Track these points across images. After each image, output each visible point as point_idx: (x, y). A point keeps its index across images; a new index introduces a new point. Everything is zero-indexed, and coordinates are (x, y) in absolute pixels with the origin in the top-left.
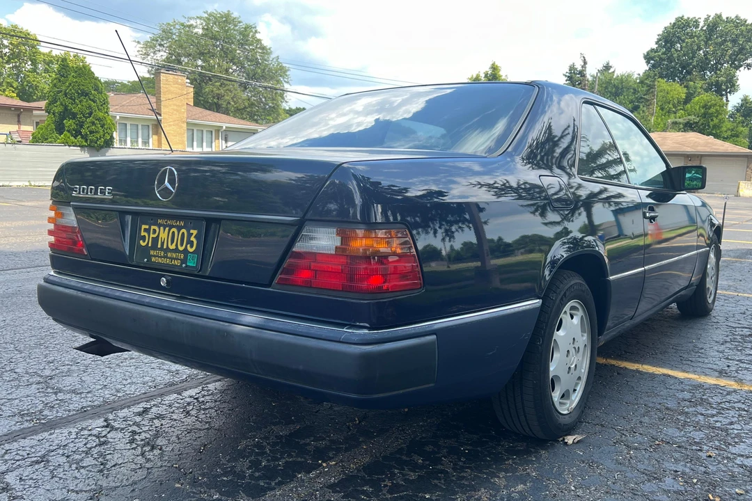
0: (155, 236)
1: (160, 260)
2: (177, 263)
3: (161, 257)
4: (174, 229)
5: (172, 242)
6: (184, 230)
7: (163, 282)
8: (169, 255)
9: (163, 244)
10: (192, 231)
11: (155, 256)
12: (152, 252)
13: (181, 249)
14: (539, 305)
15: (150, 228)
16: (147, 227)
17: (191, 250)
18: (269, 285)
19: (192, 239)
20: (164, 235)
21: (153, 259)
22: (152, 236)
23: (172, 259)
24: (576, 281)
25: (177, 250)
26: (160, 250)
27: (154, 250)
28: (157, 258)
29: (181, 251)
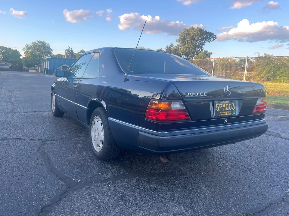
0: (221, 107)
2: (230, 114)
3: (224, 113)
4: (227, 104)
5: (227, 108)
6: (230, 104)
8: (227, 112)
9: (224, 109)
10: (233, 104)
12: (221, 113)
13: (230, 109)
15: (219, 105)
16: (218, 105)
17: (233, 109)
19: (233, 106)
20: (224, 106)
21: (222, 115)
23: (228, 113)
25: (229, 110)
26: (223, 111)
27: (222, 111)
28: (223, 114)
29: (230, 110)
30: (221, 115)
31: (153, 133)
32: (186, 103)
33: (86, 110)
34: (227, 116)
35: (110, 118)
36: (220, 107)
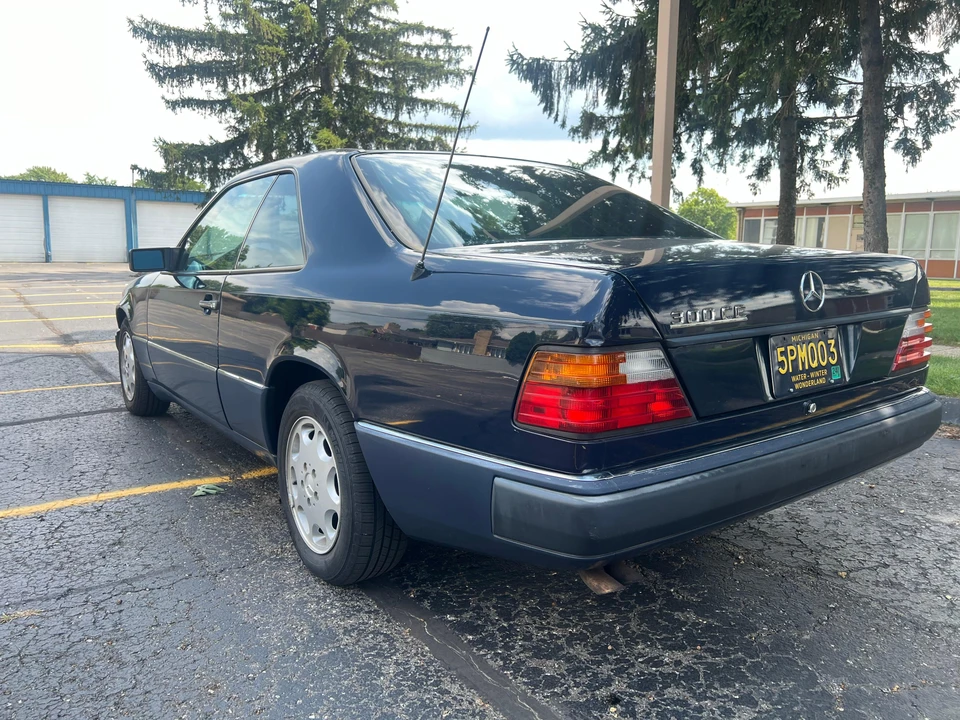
0: (794, 357)
1: (804, 385)
2: (822, 381)
3: (804, 381)
4: (812, 344)
5: (813, 359)
6: (822, 343)
8: (812, 375)
9: (803, 364)
10: (829, 342)
11: (797, 382)
12: (794, 379)
13: (824, 364)
15: (786, 349)
16: (783, 349)
17: (834, 362)
19: (832, 349)
20: (803, 353)
21: (797, 386)
23: (815, 378)
25: (820, 367)
26: (801, 372)
27: (796, 371)
28: (801, 384)
29: (824, 368)
30: (794, 388)
31: (554, 483)
32: (674, 353)
33: (260, 393)
34: (813, 387)
35: (362, 426)
36: (791, 358)
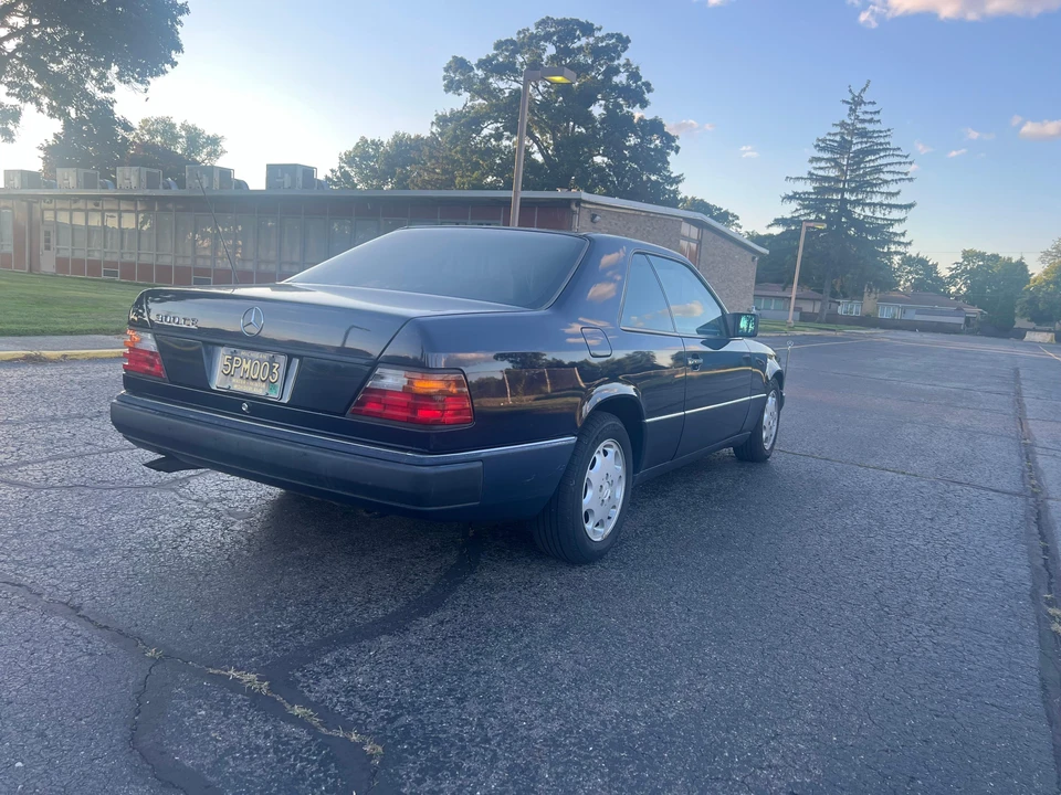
1: (242, 388)
3: (243, 385)
6: (266, 363)
7: (245, 407)
9: (245, 373)
10: (274, 365)
12: (234, 381)
14: (574, 442)
15: (233, 358)
16: (230, 357)
17: (273, 380)
18: (343, 414)
19: (275, 371)
21: (236, 386)
22: (234, 365)
23: (253, 386)
24: (613, 422)
28: (239, 385)
34: (250, 393)
